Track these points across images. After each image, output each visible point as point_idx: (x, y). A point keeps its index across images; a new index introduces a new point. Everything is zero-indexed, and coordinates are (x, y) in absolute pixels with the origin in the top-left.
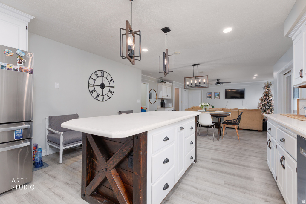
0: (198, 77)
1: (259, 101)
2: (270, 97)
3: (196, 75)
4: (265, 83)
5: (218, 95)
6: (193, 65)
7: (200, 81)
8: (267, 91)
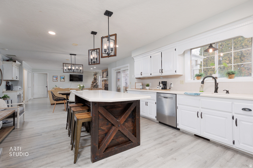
0: (75, 64)
1: (91, 83)
2: (97, 81)
3: (73, 63)
4: (94, 73)
5: (63, 78)
6: (71, 54)
7: (77, 68)
8: (96, 77)
